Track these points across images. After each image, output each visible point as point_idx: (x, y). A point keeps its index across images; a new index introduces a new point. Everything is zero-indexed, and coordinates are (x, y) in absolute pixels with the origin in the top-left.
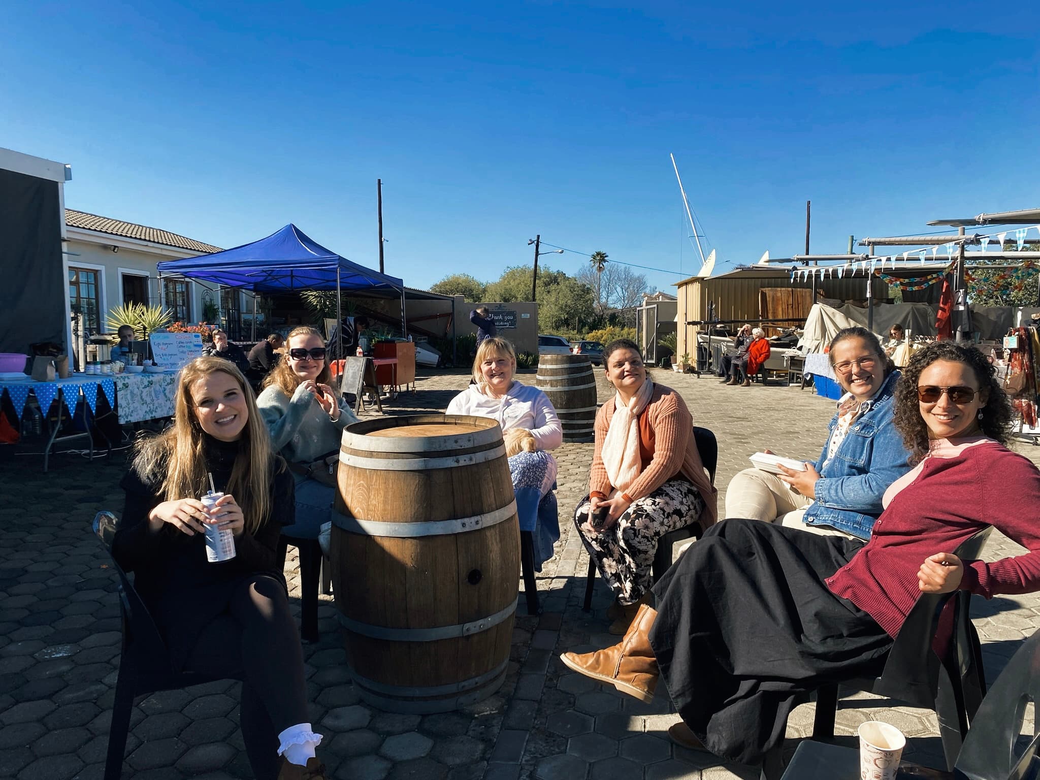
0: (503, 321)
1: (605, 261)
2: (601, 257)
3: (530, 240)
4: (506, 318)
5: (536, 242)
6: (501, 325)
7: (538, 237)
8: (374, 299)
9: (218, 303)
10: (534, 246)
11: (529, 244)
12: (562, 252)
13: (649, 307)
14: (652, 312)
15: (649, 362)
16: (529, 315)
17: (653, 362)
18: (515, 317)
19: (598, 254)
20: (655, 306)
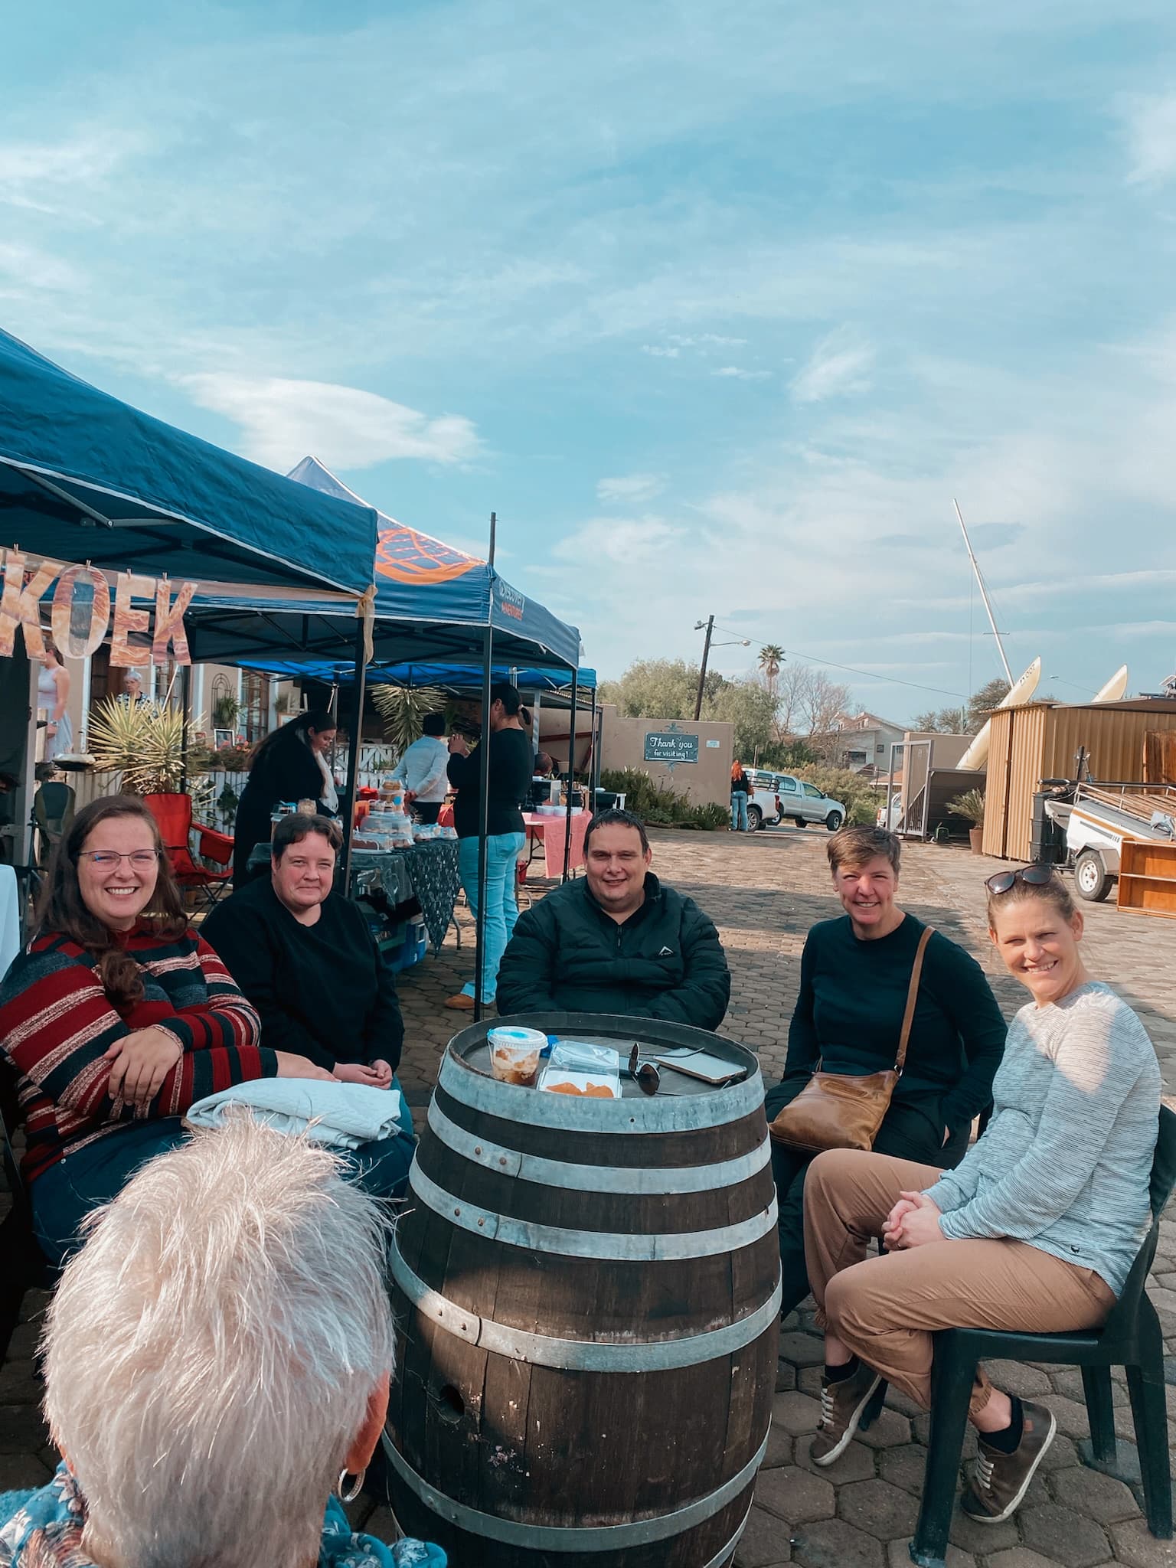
0: (676, 750)
1: (780, 659)
2: (774, 652)
3: (699, 622)
4: (682, 746)
5: (707, 626)
6: (671, 757)
7: (712, 618)
8: (473, 703)
9: (238, 697)
10: (704, 631)
11: (696, 628)
12: (747, 644)
13: (914, 743)
14: (920, 752)
15: (910, 832)
16: (718, 743)
17: (921, 833)
18: (695, 745)
19: (771, 648)
20: (929, 742)
